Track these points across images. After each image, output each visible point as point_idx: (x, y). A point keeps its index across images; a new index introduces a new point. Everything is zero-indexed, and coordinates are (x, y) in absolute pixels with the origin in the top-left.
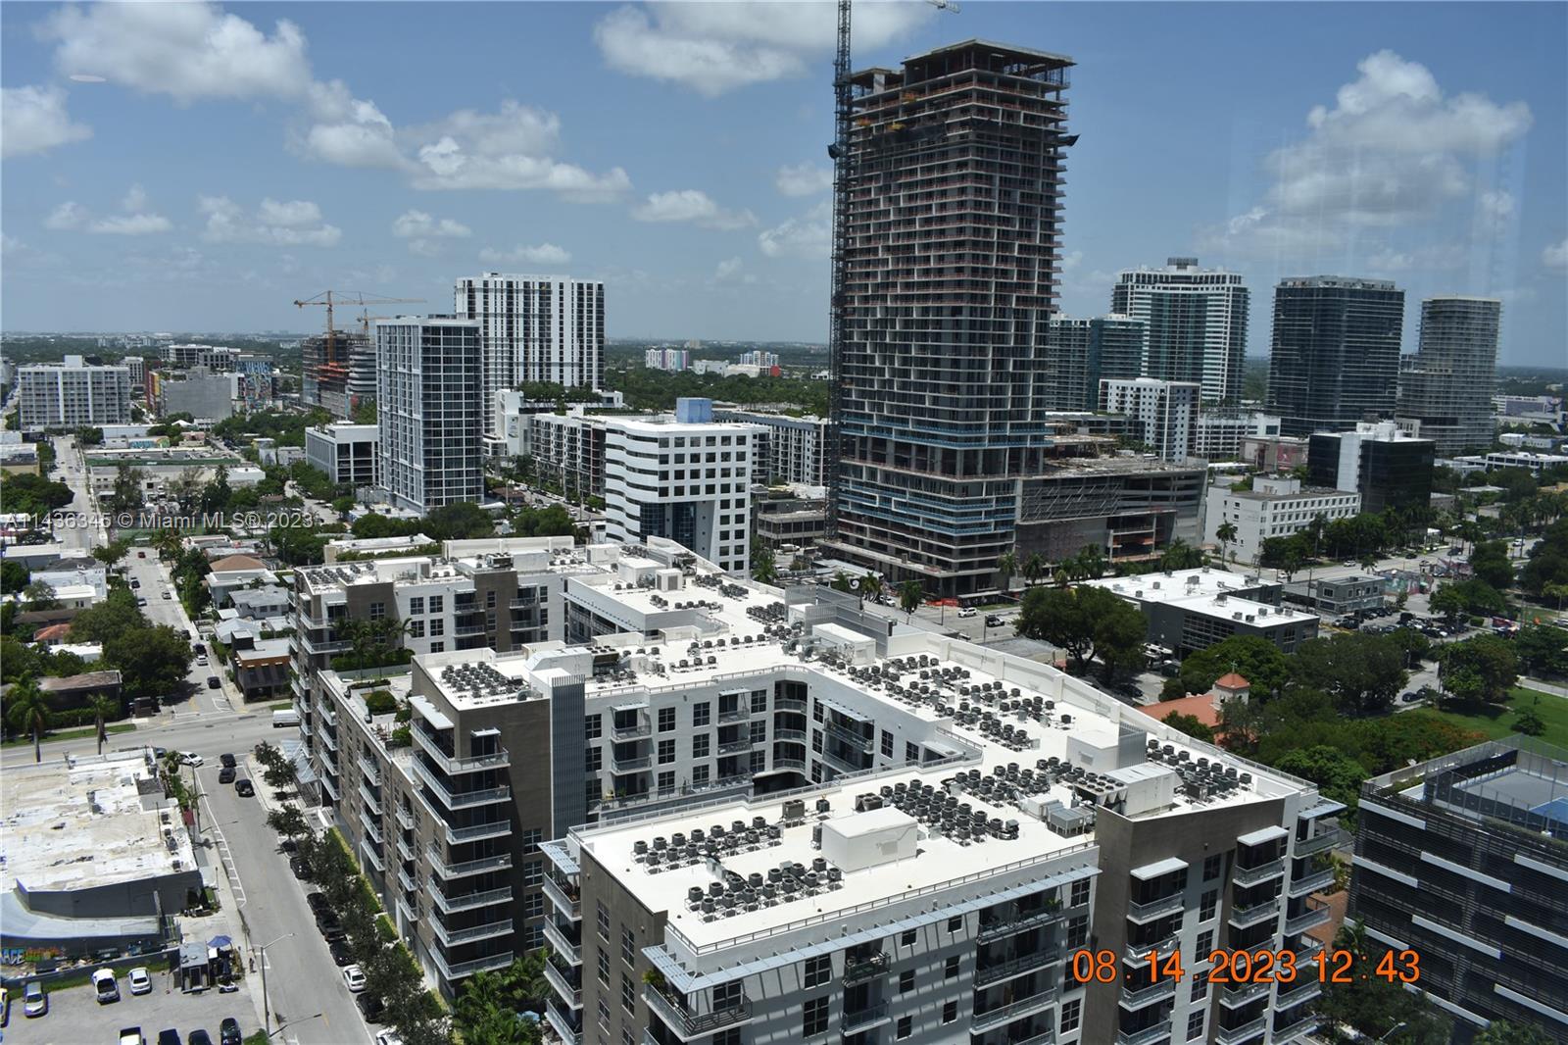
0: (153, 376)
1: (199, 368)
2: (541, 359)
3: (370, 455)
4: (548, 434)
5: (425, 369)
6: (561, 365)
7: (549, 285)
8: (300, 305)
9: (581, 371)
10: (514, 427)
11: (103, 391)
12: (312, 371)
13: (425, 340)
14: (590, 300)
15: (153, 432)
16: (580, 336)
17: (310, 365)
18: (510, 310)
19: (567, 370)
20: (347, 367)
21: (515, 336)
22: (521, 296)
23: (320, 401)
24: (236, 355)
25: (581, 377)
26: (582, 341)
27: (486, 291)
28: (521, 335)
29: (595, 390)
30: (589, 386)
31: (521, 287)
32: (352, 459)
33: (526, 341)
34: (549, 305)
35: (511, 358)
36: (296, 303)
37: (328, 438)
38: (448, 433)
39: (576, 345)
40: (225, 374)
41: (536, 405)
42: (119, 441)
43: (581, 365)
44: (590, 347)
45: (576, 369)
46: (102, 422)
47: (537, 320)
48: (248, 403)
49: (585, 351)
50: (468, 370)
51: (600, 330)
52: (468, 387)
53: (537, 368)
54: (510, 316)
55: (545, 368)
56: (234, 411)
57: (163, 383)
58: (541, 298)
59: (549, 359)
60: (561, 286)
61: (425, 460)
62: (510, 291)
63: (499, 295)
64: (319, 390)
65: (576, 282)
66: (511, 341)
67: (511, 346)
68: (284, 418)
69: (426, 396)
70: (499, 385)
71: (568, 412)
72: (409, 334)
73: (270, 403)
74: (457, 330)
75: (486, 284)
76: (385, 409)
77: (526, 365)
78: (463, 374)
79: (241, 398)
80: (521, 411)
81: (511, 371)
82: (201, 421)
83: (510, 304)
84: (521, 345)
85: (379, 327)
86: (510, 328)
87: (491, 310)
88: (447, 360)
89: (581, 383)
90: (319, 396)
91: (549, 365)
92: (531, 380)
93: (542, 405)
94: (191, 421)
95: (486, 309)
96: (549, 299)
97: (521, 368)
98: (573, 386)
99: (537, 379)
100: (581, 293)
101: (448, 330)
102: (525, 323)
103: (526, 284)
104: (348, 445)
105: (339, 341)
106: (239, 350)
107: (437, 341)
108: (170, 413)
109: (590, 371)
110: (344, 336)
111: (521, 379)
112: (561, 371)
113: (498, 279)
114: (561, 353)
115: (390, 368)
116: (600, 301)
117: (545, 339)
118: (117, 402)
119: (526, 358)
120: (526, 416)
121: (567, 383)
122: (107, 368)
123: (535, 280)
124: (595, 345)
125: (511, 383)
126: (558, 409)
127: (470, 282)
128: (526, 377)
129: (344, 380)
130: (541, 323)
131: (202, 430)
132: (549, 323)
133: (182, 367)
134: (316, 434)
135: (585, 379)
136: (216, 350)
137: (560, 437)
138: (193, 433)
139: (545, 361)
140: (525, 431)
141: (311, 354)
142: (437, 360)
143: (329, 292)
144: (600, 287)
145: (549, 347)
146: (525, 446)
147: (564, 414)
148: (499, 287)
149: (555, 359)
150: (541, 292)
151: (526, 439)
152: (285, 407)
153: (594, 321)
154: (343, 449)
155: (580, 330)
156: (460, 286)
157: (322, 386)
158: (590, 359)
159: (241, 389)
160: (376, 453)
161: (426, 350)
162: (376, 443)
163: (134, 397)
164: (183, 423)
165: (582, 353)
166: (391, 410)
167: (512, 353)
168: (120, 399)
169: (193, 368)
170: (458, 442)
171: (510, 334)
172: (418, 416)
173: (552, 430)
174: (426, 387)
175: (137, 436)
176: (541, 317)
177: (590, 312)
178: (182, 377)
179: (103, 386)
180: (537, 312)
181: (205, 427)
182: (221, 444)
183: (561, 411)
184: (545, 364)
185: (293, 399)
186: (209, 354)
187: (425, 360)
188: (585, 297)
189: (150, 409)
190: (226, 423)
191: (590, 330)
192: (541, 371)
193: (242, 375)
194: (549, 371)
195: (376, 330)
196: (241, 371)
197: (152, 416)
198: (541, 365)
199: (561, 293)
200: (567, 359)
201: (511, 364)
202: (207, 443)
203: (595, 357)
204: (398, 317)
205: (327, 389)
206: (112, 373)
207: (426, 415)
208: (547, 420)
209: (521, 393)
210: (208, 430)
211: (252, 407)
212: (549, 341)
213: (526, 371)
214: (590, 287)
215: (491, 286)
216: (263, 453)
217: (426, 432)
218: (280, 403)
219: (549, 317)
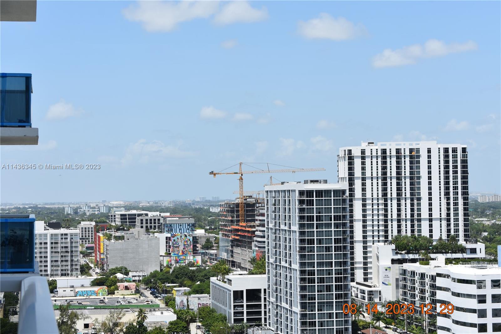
0: (99, 237)
1: (137, 230)
2: (412, 215)
3: (259, 299)
4: (413, 282)
5: (301, 226)
6: (431, 220)
7: (418, 150)
8: (215, 174)
9: (449, 225)
10: (387, 276)
11: (59, 250)
12: (226, 230)
13: (301, 202)
14: (456, 161)
15: (96, 283)
16: (447, 194)
17: (225, 226)
18: (384, 174)
19: (436, 224)
20: (254, 227)
21: (389, 196)
22: (394, 160)
23: (232, 256)
24: (165, 218)
25: (449, 231)
26: (448, 199)
27: (363, 158)
28: (395, 195)
29: (462, 242)
30: (454, 239)
31: (394, 153)
32: (245, 304)
33: (399, 200)
34: (418, 167)
35: (386, 216)
36: (212, 173)
37: (226, 286)
38: (321, 280)
39: (444, 201)
40: (156, 234)
41: (407, 257)
42: (68, 290)
43: (448, 220)
44: (456, 204)
45: (444, 223)
46: (57, 275)
47: (408, 181)
48: (173, 258)
49: (452, 207)
50: (337, 226)
51: (465, 188)
52: (337, 241)
53: (409, 223)
54: (385, 179)
55: (416, 223)
56: (161, 265)
57: (107, 242)
58: (411, 163)
59: (419, 215)
60: (429, 151)
61: (302, 303)
62: (384, 158)
63: (374, 160)
64: (232, 246)
65: (442, 146)
66: (386, 200)
67: (386, 205)
68: (199, 270)
69: (302, 249)
70: (376, 239)
71: (431, 262)
72: (289, 197)
73: (190, 258)
74: (328, 192)
75: (363, 152)
76: (272, 260)
77: (399, 221)
78: (333, 229)
79: (168, 254)
80: (393, 261)
81: (386, 226)
82: (135, 274)
83: (384, 168)
84: (395, 202)
85: (267, 192)
86: (385, 190)
87: (368, 174)
88: (319, 218)
89: (448, 236)
90: (232, 252)
91: (419, 220)
92: (403, 233)
93: (411, 256)
94: (127, 273)
95: (363, 174)
96: (418, 162)
97: (395, 224)
98: (441, 239)
99: (409, 234)
100: (446, 156)
101: (319, 193)
102: (398, 184)
103: (398, 151)
104: (242, 292)
105: (248, 205)
106: (168, 214)
107: (311, 203)
108: (111, 267)
109: (457, 225)
110: (252, 201)
111: (395, 233)
112: (431, 226)
113: (374, 147)
114: (430, 210)
115: (275, 226)
116: (464, 162)
117: (415, 196)
118: (69, 259)
119: (399, 215)
120: (397, 266)
121: (436, 236)
122: (63, 231)
123: (406, 147)
124: (461, 201)
125: (386, 237)
126: (423, 260)
127: (350, 151)
128: (399, 231)
129: (251, 238)
130: (411, 184)
131: (134, 281)
132: (419, 183)
133: (123, 229)
134: (218, 282)
135: (452, 233)
136: (151, 214)
137: (423, 284)
138: (126, 284)
139: (416, 217)
140: (397, 280)
141: (226, 216)
142: (311, 218)
143: (241, 164)
144: (464, 150)
145: (419, 204)
146: (397, 292)
147: (428, 264)
148: (374, 154)
149: (425, 214)
150: (411, 157)
151: (397, 286)
152: (204, 262)
153: (459, 180)
154: (238, 295)
155: (447, 188)
156: (342, 154)
157: (236, 243)
158: (456, 214)
159: (168, 247)
160: (265, 299)
161: (301, 210)
162: (265, 290)
163: (85, 255)
164: (119, 276)
165: (448, 209)
166: (276, 261)
167: (386, 210)
168: (72, 256)
169: (132, 230)
170: (329, 288)
171: (385, 195)
172: (296, 266)
173: (417, 278)
174: (302, 241)
175: (82, 286)
176: (411, 178)
177: (455, 172)
178: (122, 238)
179: (59, 245)
180: (408, 174)
181: (137, 278)
182: (148, 293)
183: (426, 261)
184: (415, 219)
185: (211, 255)
186: (144, 218)
187: (301, 218)
188: (451, 159)
189: (97, 265)
190: (154, 275)
191: (456, 188)
192: (412, 226)
193: (169, 235)
194: (419, 226)
195: (265, 194)
196: (168, 231)
197: (98, 270)
198: (412, 221)
199: (429, 157)
200: (436, 214)
201: (386, 221)
202: (137, 291)
203: (461, 212)
204: (283, 183)
205: (238, 246)
206: (66, 235)
207: (302, 264)
208: (413, 269)
209: (393, 246)
210: (139, 281)
211: (177, 262)
212: (419, 199)
213: (399, 226)
214: (455, 150)
215: (368, 153)
216: (178, 300)
217: (302, 280)
218: (199, 258)
219: (419, 178)
